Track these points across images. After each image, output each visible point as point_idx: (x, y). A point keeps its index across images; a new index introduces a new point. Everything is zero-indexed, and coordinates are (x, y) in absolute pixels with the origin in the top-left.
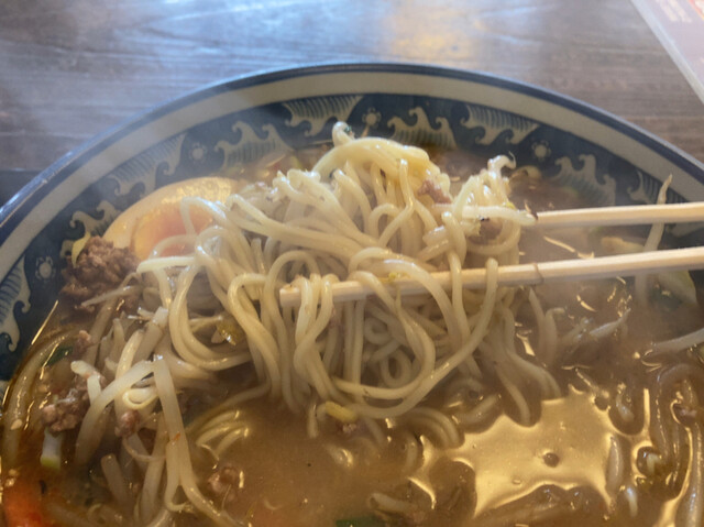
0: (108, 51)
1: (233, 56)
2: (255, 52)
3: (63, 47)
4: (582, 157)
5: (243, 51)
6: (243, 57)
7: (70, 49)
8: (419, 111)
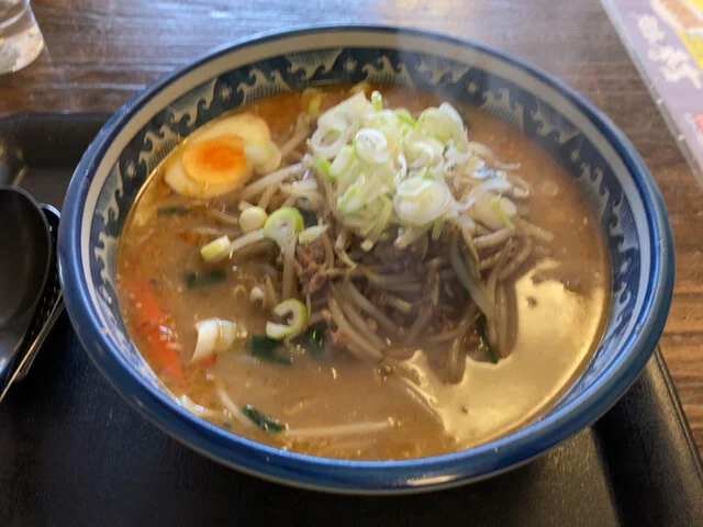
0: (136, 16)
1: (240, 19)
2: (258, 15)
3: (98, 13)
4: (500, 90)
5: (248, 14)
6: (248, 20)
7: (104, 14)
8: (385, 60)
